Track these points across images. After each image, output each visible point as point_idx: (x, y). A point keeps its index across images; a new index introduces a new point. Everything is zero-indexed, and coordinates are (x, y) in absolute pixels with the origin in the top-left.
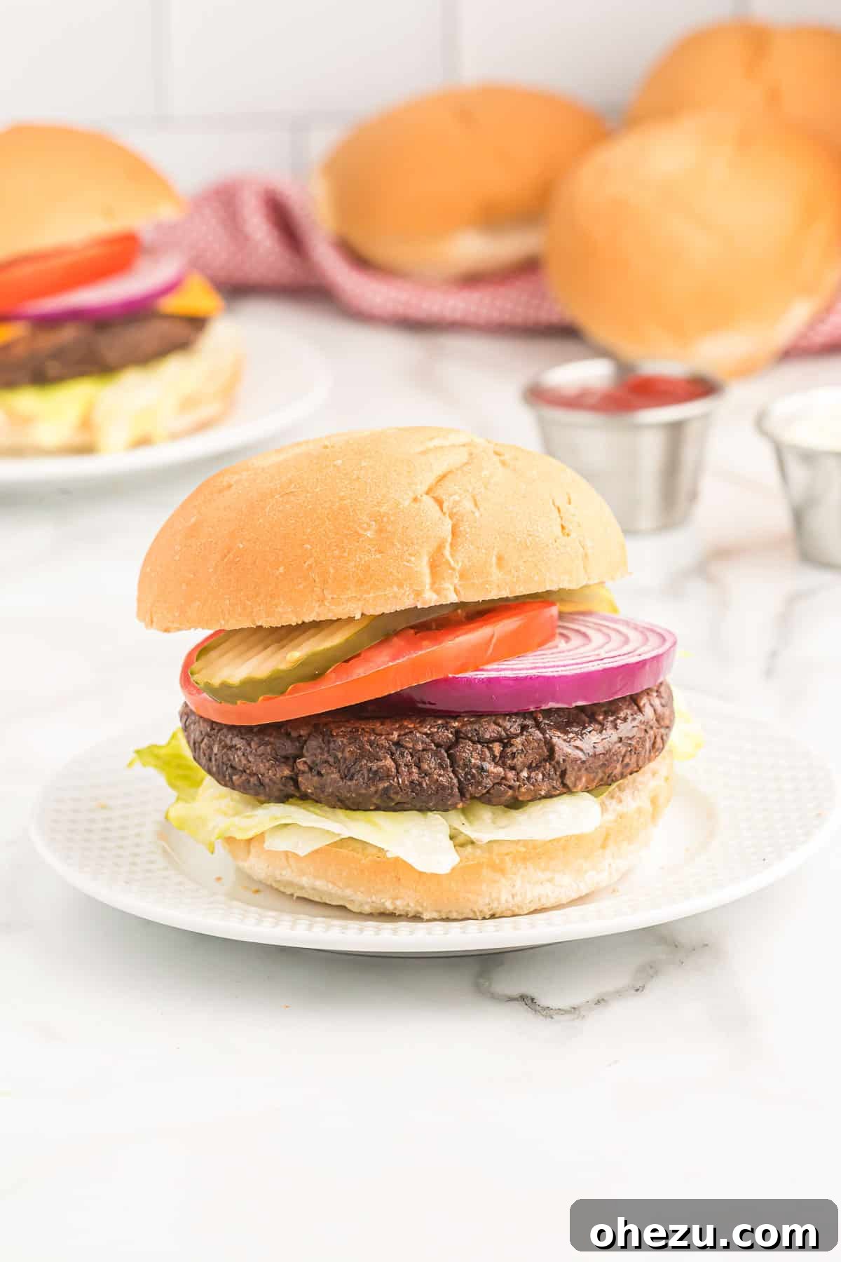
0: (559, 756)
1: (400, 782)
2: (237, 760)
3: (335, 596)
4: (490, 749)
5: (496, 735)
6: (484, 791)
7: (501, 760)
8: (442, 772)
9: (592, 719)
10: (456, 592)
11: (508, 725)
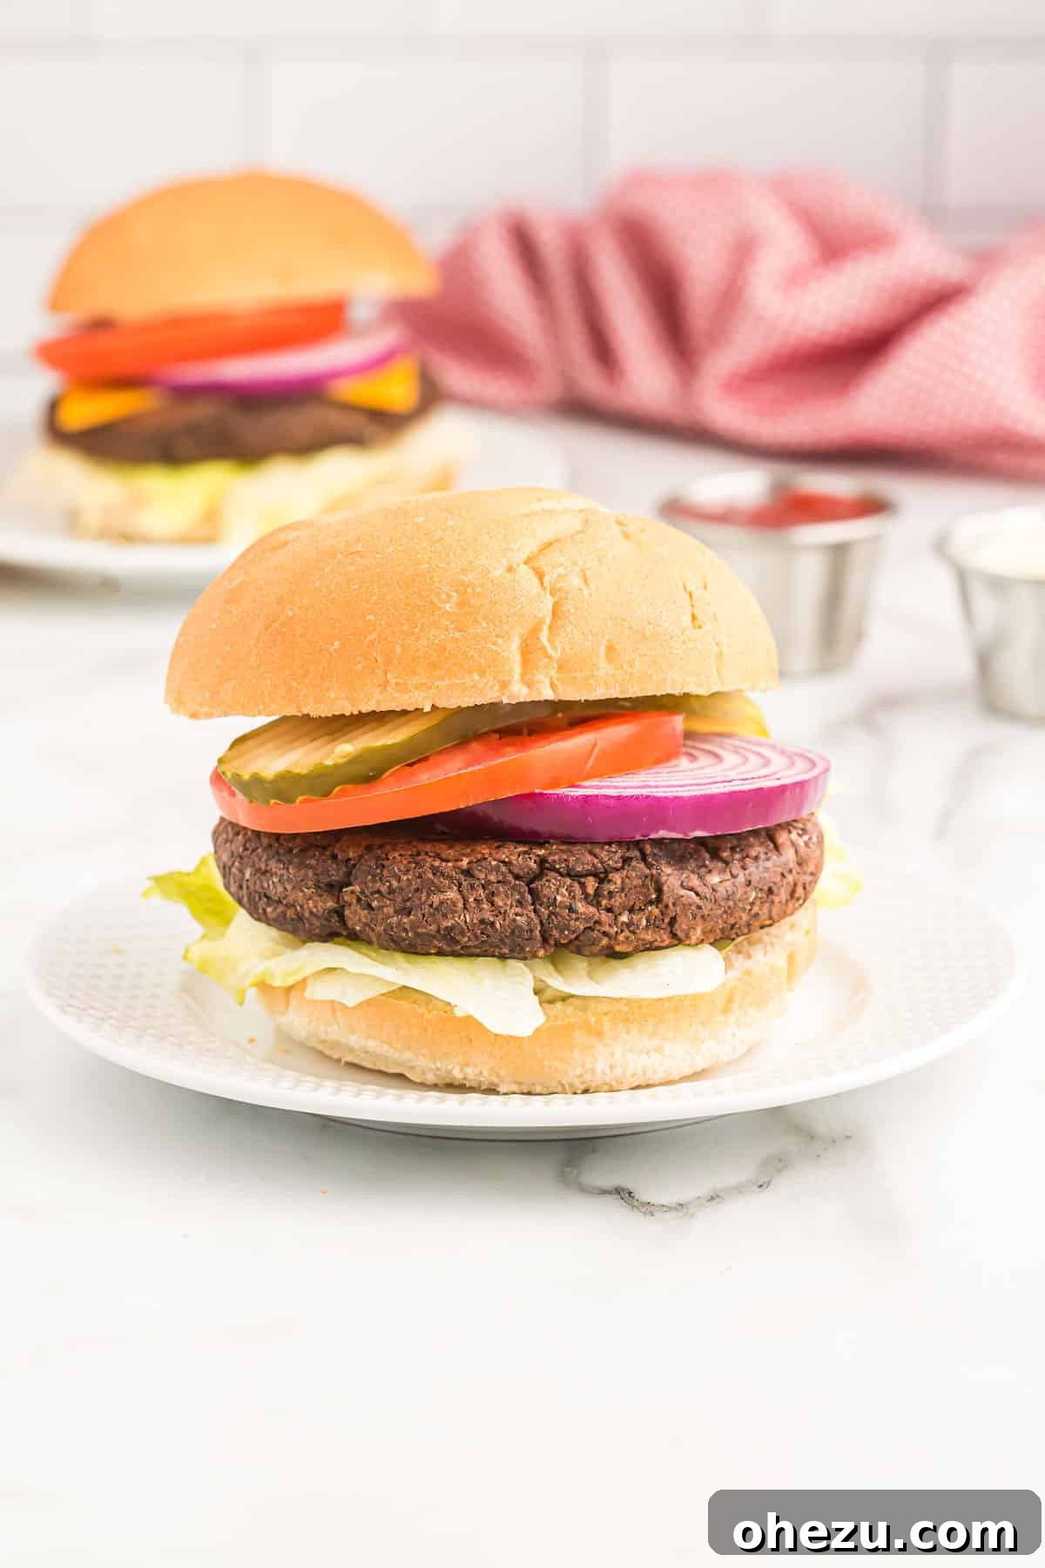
0: (668, 898)
1: (468, 920)
2: (271, 887)
3: (400, 681)
4: (583, 886)
5: (590, 868)
6: (573, 937)
7: (594, 900)
8: (518, 910)
9: (715, 855)
10: (553, 686)
11: (604, 854)
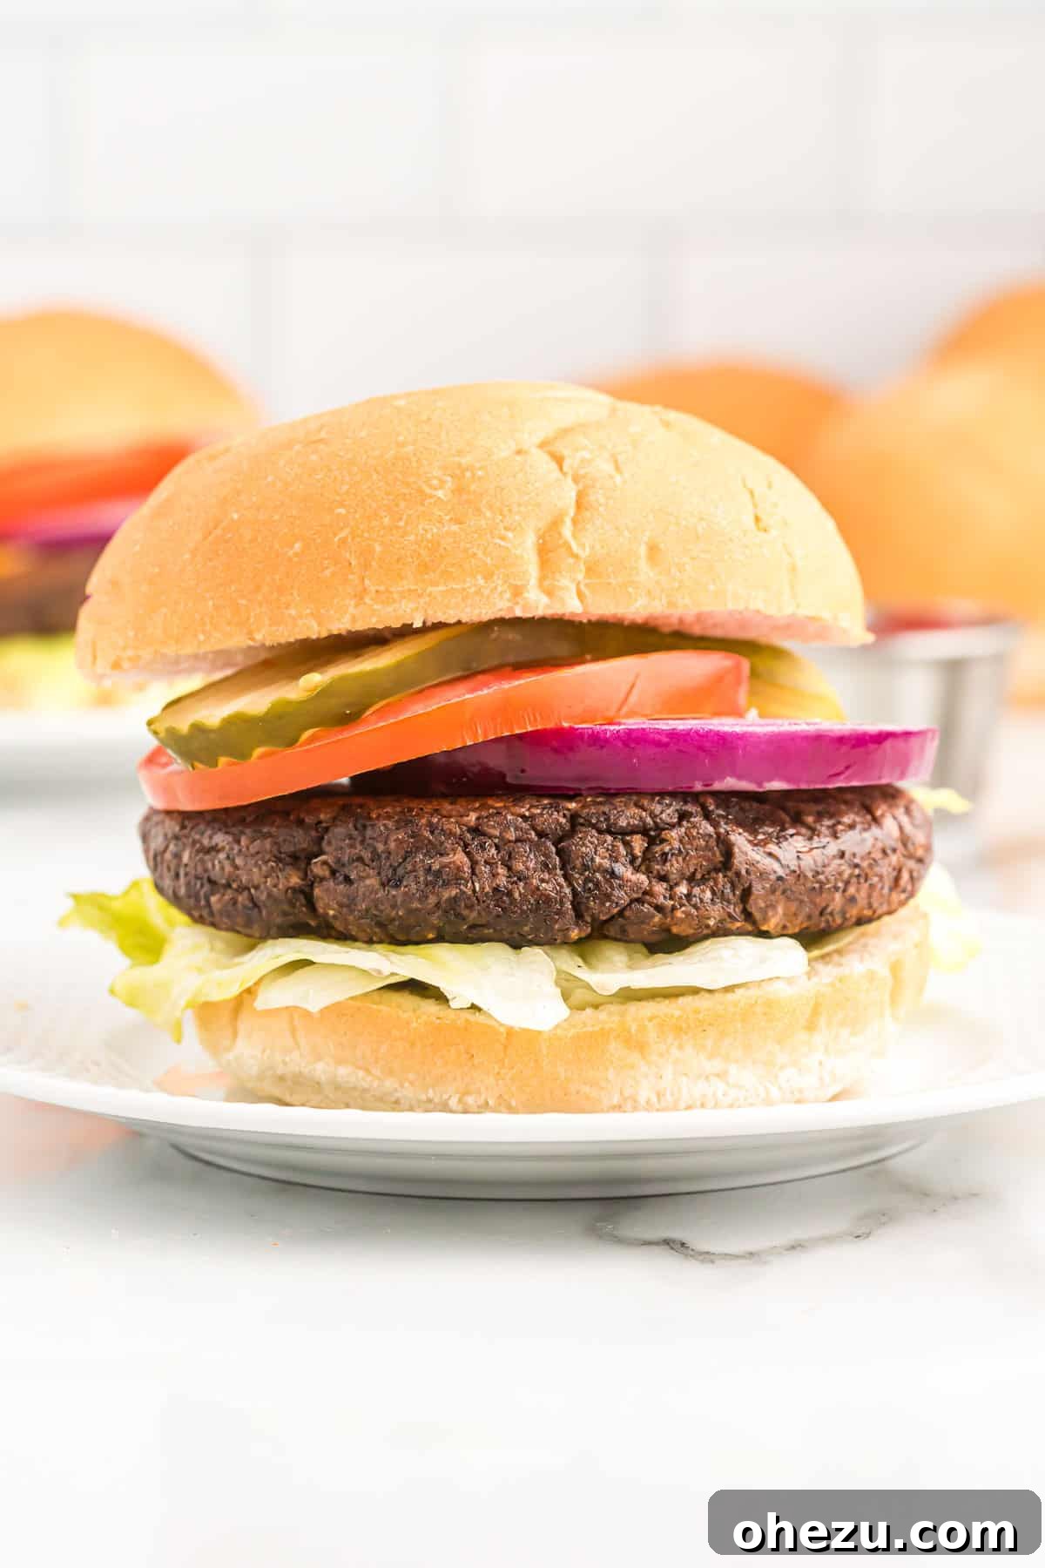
0: (739, 861)
1: (477, 889)
2: (217, 867)
3: (382, 588)
4: (627, 844)
5: (636, 822)
6: (616, 911)
7: (643, 863)
8: (546, 876)
9: (796, 817)
10: (580, 595)
11: (657, 808)
